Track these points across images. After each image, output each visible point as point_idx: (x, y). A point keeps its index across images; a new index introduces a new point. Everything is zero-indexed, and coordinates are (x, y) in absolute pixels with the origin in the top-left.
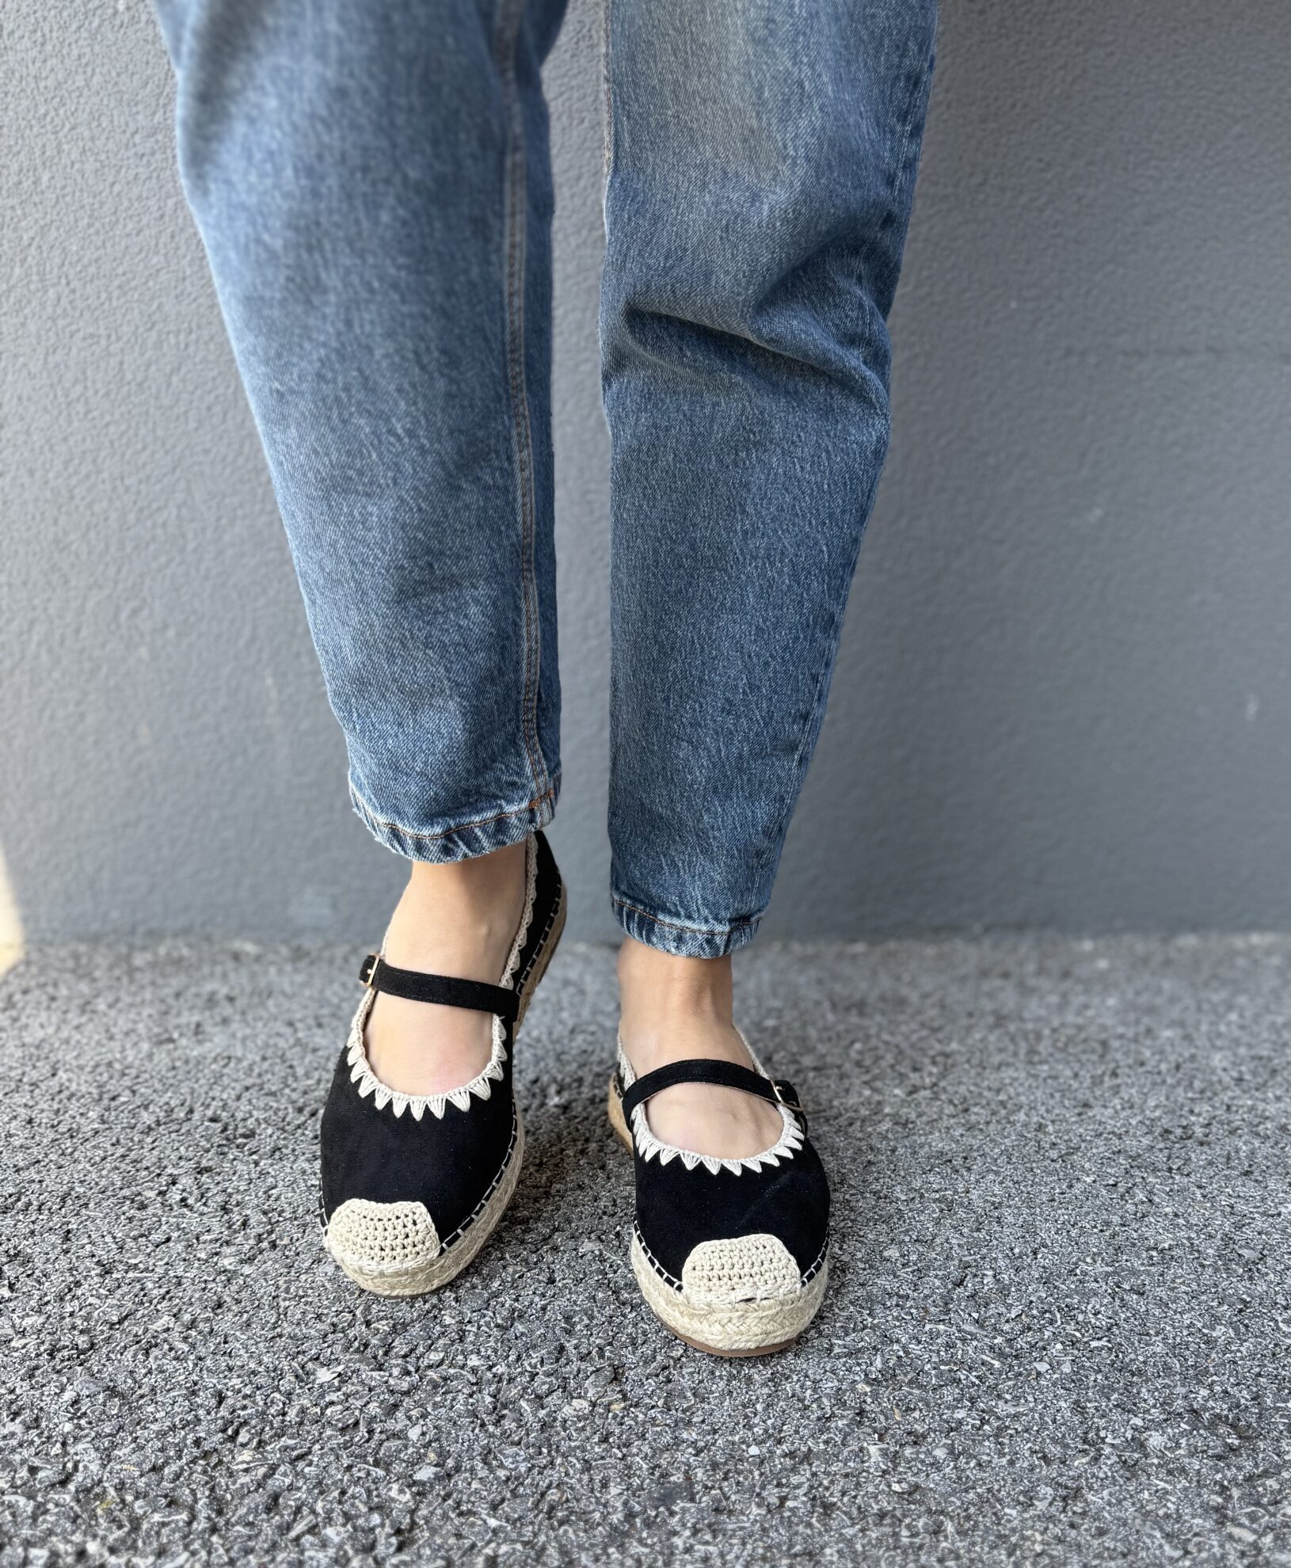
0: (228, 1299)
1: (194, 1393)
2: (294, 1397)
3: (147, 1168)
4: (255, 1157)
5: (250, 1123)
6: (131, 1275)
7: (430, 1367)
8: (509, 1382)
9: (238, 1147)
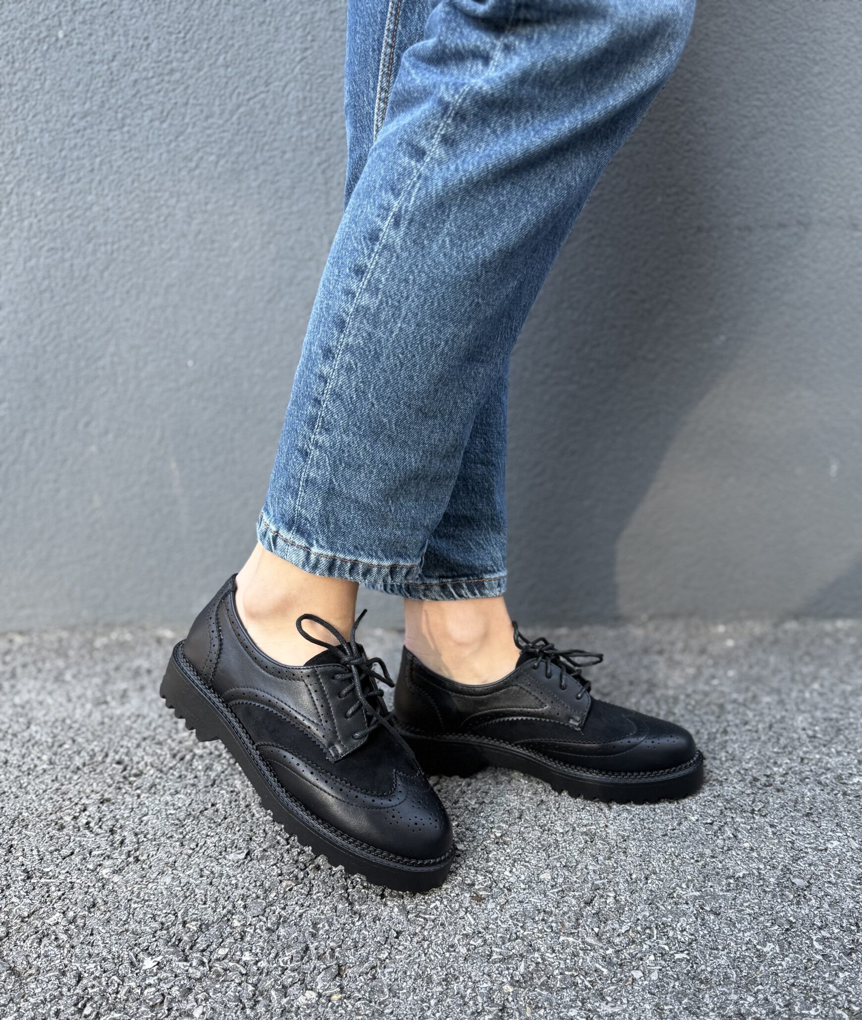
0: (100, 901)
1: (64, 974)
2: (126, 979)
3: (70, 799)
4: (138, 791)
5: (141, 766)
6: (43, 880)
7: (218, 960)
8: (267, 974)
9: (130, 783)
